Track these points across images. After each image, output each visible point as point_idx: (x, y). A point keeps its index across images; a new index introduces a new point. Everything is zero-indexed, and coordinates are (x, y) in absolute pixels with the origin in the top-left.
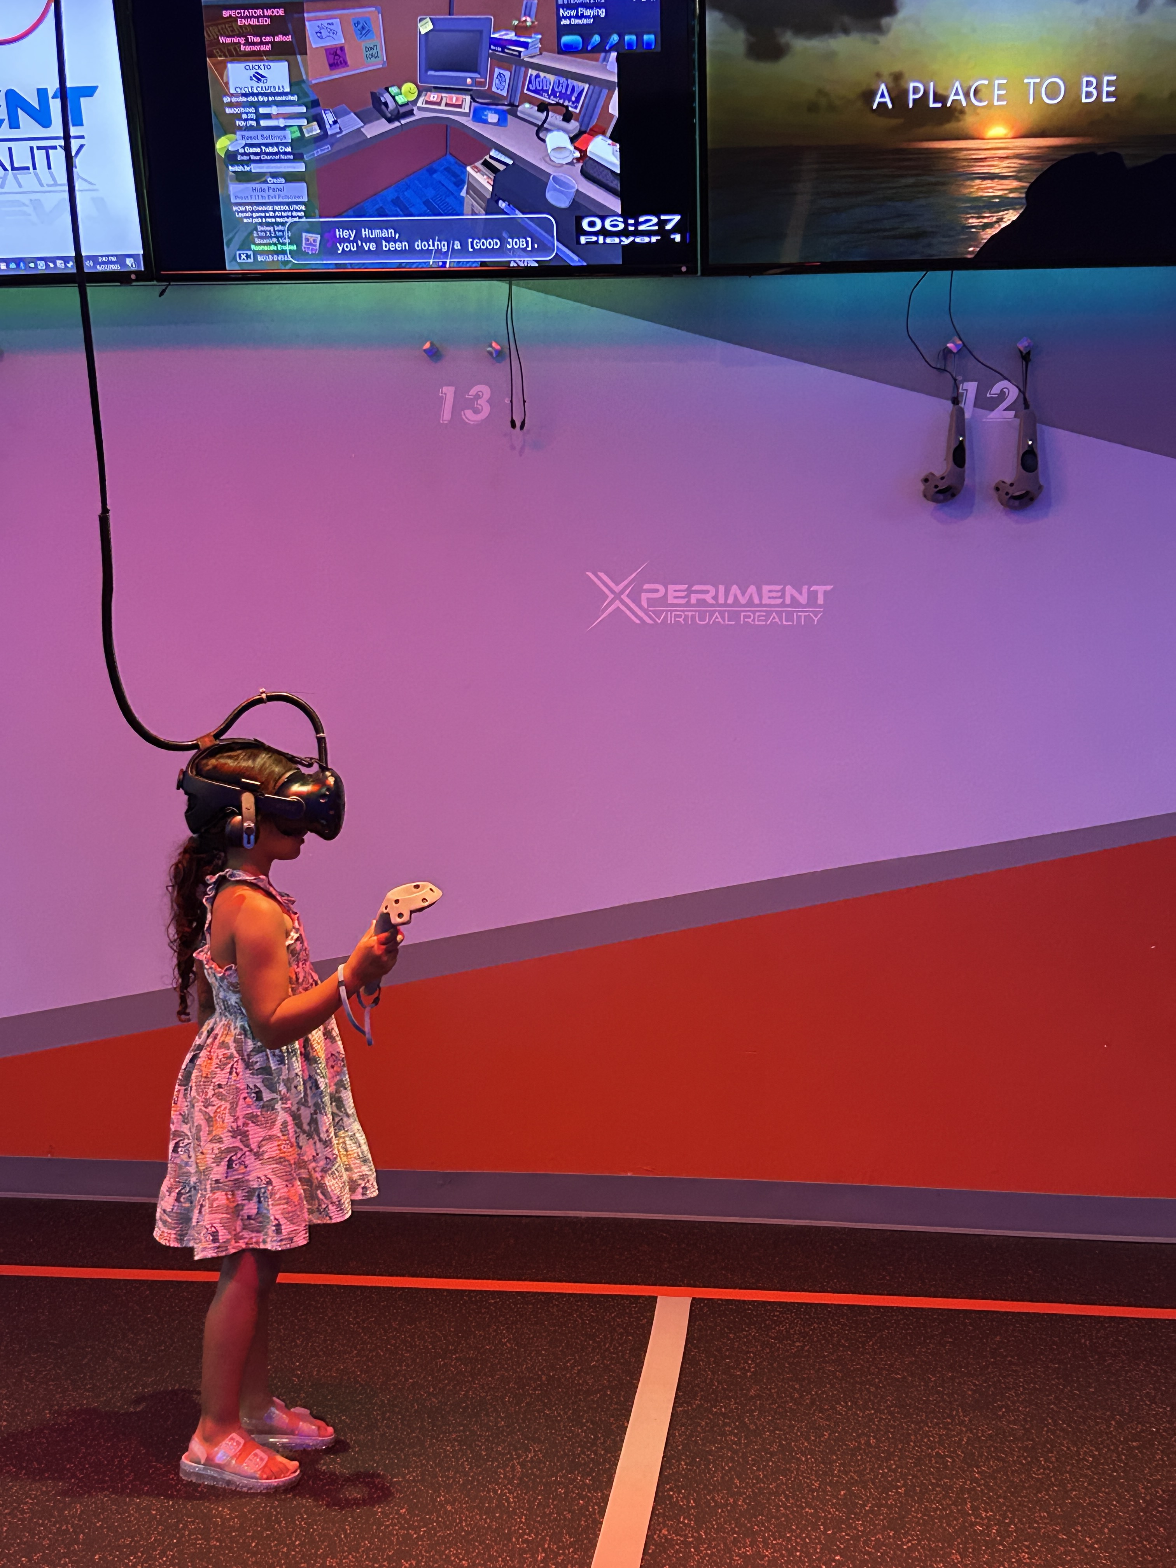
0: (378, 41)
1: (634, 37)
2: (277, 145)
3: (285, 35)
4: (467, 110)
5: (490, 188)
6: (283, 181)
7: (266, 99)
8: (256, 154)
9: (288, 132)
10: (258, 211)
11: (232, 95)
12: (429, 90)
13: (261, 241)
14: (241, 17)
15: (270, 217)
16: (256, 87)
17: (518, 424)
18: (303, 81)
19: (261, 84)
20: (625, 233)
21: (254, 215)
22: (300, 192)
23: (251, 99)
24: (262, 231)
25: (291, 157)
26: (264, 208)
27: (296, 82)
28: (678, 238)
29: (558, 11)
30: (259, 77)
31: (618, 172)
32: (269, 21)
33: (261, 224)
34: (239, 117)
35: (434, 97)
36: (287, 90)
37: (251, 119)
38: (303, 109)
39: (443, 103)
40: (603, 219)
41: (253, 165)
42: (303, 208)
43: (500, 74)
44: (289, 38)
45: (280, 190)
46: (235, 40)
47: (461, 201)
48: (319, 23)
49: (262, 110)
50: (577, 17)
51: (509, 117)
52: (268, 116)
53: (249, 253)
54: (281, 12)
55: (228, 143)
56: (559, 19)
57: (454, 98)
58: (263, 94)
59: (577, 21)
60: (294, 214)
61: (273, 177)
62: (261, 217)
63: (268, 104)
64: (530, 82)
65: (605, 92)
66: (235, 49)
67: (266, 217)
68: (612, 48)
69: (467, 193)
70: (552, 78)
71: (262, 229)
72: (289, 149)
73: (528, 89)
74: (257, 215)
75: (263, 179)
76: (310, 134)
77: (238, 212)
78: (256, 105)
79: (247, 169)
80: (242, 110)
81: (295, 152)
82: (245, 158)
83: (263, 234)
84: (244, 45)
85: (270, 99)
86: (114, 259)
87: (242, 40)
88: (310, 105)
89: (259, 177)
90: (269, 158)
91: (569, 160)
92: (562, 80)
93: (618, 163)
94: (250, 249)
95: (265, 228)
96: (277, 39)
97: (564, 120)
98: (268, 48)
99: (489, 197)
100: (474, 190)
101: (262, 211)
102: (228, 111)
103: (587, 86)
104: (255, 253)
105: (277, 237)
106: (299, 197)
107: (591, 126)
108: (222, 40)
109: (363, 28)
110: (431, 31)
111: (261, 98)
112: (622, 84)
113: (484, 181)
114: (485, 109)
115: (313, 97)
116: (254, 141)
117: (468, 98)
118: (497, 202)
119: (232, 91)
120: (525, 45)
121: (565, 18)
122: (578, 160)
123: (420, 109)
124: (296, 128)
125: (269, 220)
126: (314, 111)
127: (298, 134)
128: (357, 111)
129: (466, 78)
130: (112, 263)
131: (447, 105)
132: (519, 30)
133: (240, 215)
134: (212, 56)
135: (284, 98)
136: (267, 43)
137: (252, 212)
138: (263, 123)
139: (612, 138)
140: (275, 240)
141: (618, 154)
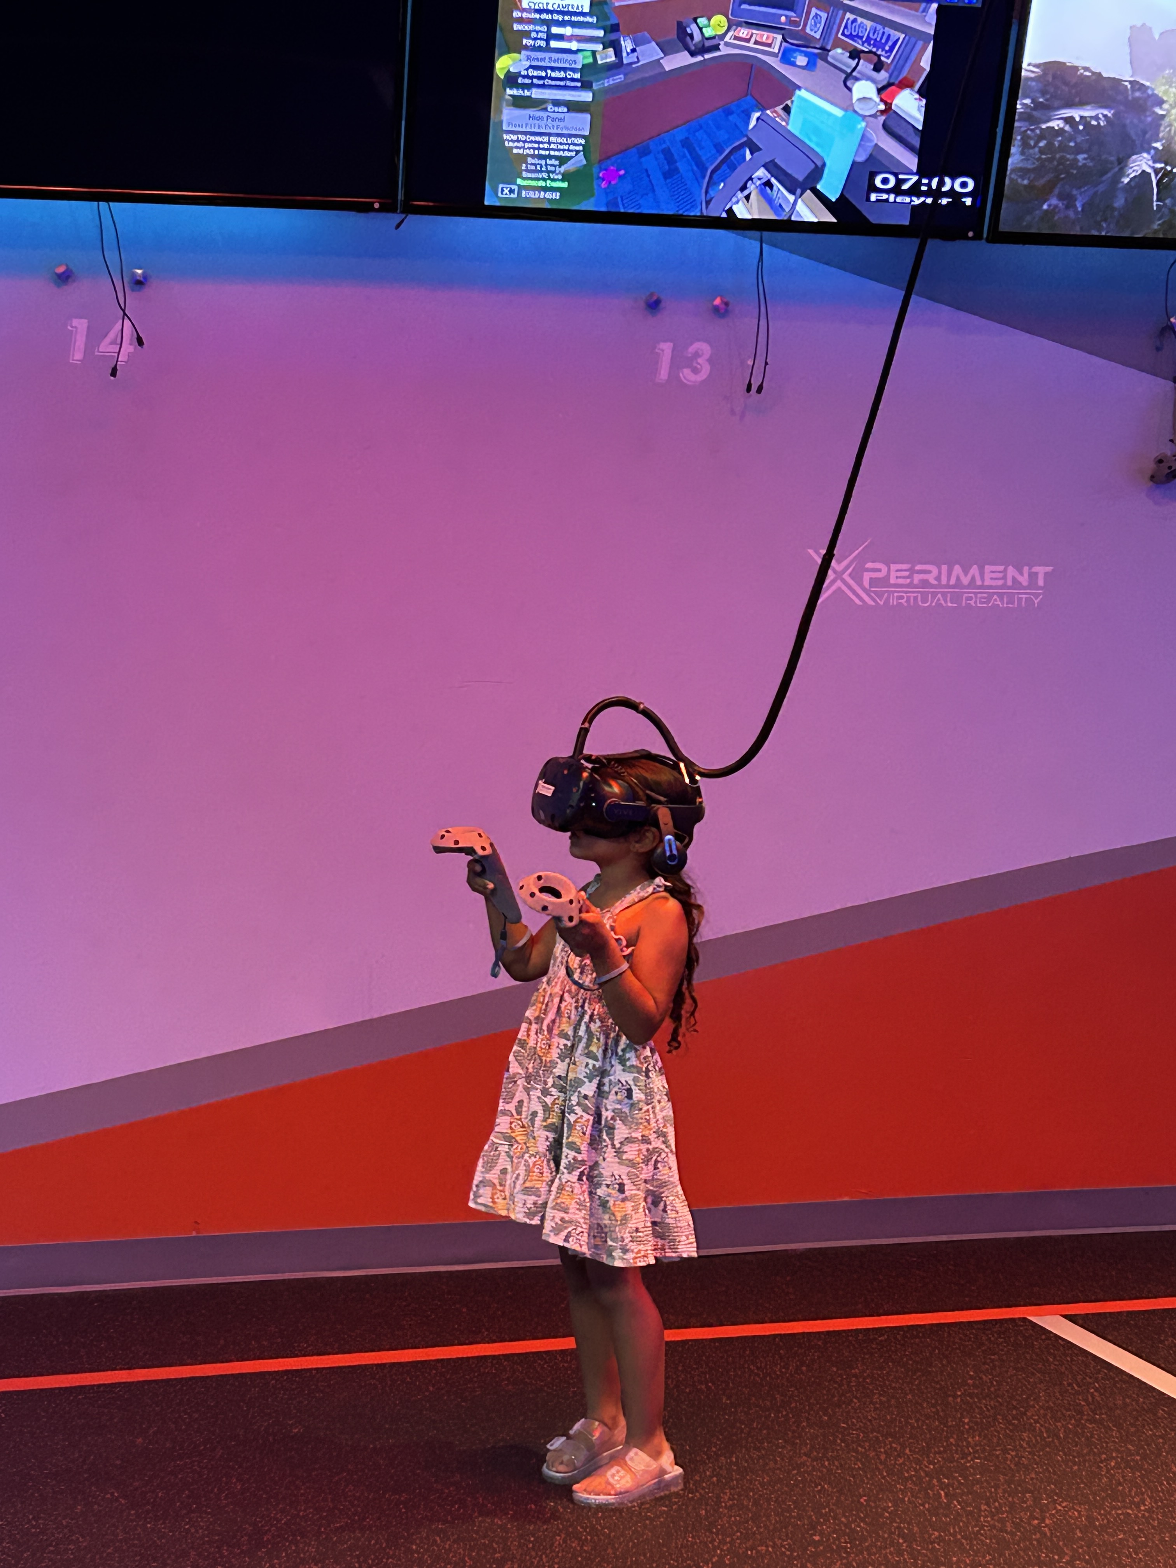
2: (565, 69)
4: (776, 50)
6: (565, 110)
7: (560, 18)
8: (540, 78)
9: (580, 55)
10: (531, 142)
11: (524, 10)
12: (739, 24)
13: (530, 175)
15: (543, 149)
17: (754, 388)
20: (917, 192)
21: (527, 145)
22: (582, 123)
23: (544, 16)
24: (532, 164)
25: (579, 84)
26: (538, 138)
28: (968, 201)
31: (920, 128)
33: (533, 156)
34: (527, 34)
35: (744, 32)
36: (586, 9)
37: (541, 39)
38: (601, 33)
39: (753, 40)
40: (897, 175)
41: (534, 90)
42: (583, 142)
43: (816, 14)
45: (560, 120)
49: (555, 30)
51: (819, 61)
52: (560, 37)
55: (511, 62)
57: (765, 36)
58: (558, 12)
60: (572, 147)
61: (554, 105)
62: (534, 149)
63: (562, 24)
64: (846, 27)
65: (920, 43)
67: (539, 149)
70: (869, 24)
71: (533, 161)
72: (577, 76)
73: (843, 34)
74: (530, 145)
75: (543, 106)
76: (604, 61)
77: (509, 141)
78: (549, 23)
79: (527, 93)
80: (531, 27)
81: (585, 79)
82: (527, 81)
83: (533, 168)
85: (567, 18)
88: (608, 30)
89: (539, 104)
90: (553, 83)
91: (873, 112)
92: (879, 27)
93: (921, 118)
94: (515, 184)
95: (536, 161)
97: (874, 69)
101: (536, 142)
102: (516, 27)
103: (903, 36)
104: (520, 187)
105: (549, 172)
106: (580, 130)
107: (901, 77)
111: (556, 17)
112: (936, 37)
114: (795, 51)
115: (614, 21)
116: (539, 64)
117: (779, 37)
119: (525, 5)
122: (882, 112)
123: (727, 44)
124: (589, 53)
125: (543, 152)
126: (613, 36)
127: (590, 60)
128: (660, 40)
129: (780, 16)
131: (756, 43)
133: (511, 144)
135: (581, 19)
137: (525, 142)
138: (554, 44)
139: (919, 92)
140: (545, 175)
141: (923, 109)
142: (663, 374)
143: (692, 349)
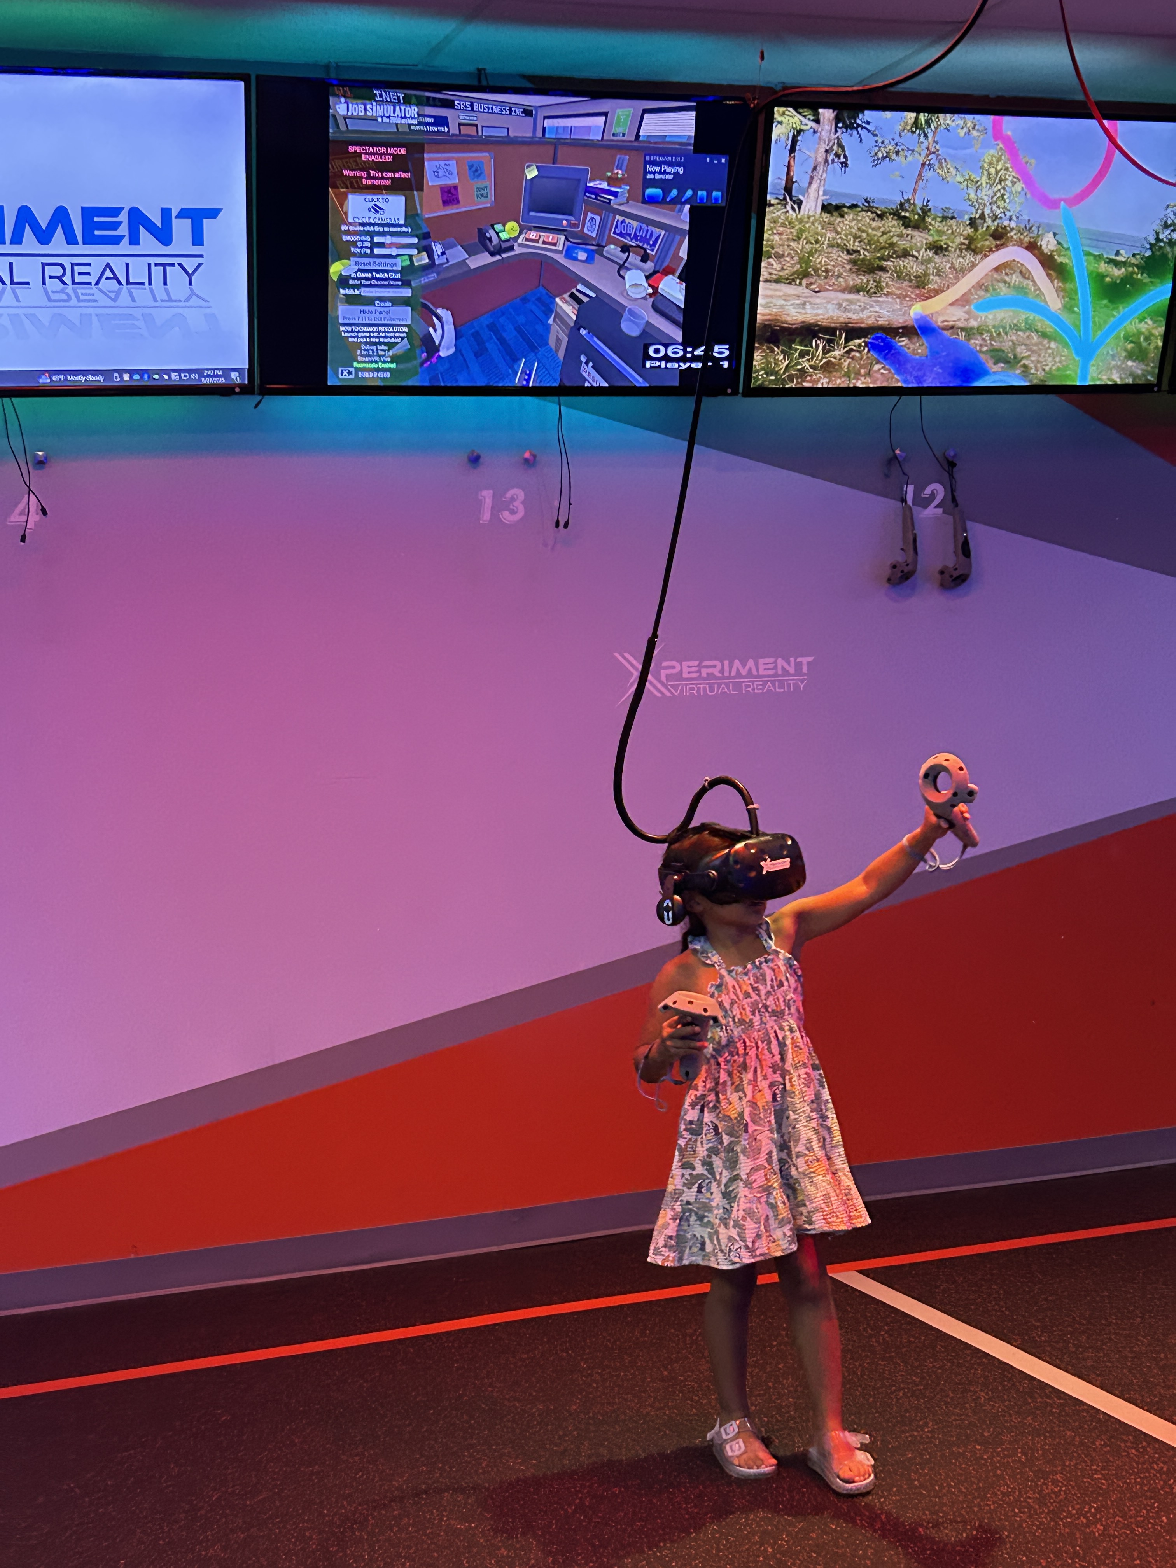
0: (488, 183)
1: (705, 193)
2: (387, 271)
3: (405, 172)
4: (561, 248)
5: (574, 318)
6: (390, 304)
7: (381, 229)
8: (367, 279)
9: (399, 259)
10: (364, 332)
11: (350, 224)
12: (530, 229)
13: (363, 359)
14: (366, 153)
15: (374, 337)
16: (373, 218)
17: (562, 524)
18: (417, 215)
19: (378, 216)
20: (683, 359)
21: (360, 335)
22: (405, 314)
23: (367, 228)
24: (365, 350)
25: (400, 283)
26: (370, 329)
27: (411, 215)
28: (726, 364)
29: (645, 168)
30: (377, 209)
31: (683, 306)
32: (391, 158)
33: (366, 343)
34: (354, 244)
35: (533, 235)
36: (402, 222)
37: (366, 247)
38: (415, 240)
39: (541, 241)
40: (666, 346)
41: (363, 289)
42: (406, 329)
43: (592, 218)
44: (408, 175)
45: (388, 313)
46: (358, 173)
47: (548, 328)
48: (437, 163)
49: (377, 239)
50: (660, 173)
51: (597, 256)
52: (382, 245)
53: (351, 369)
54: (403, 151)
55: (342, 267)
56: (646, 173)
57: (551, 237)
58: (379, 225)
59: (663, 177)
60: (397, 335)
61: (381, 301)
62: (366, 337)
63: (383, 234)
64: (617, 227)
65: (678, 238)
66: (357, 182)
67: (370, 337)
68: (686, 202)
69: (554, 320)
70: (635, 224)
71: (366, 348)
72: (398, 276)
73: (614, 233)
75: (371, 302)
76: (420, 263)
77: (345, 332)
78: (372, 234)
79: (357, 292)
80: (357, 238)
81: (404, 278)
82: (357, 282)
83: (366, 353)
84: (366, 179)
85: (386, 229)
86: (220, 373)
87: (364, 174)
88: (421, 237)
89: (368, 300)
90: (379, 283)
91: (643, 295)
92: (644, 226)
93: (683, 298)
94: (352, 366)
95: (368, 347)
96: (397, 175)
97: (642, 261)
98: (389, 183)
99: (572, 324)
100: (561, 318)
101: (367, 332)
102: (344, 238)
103: (663, 232)
104: (357, 370)
105: (379, 356)
106: (403, 320)
107: (663, 267)
108: (345, 172)
109: (476, 170)
110: (537, 176)
111: (377, 229)
112: (690, 232)
113: (569, 310)
114: (576, 248)
115: (425, 230)
116: (366, 267)
117: (563, 238)
118: (579, 330)
119: (351, 220)
120: (615, 194)
121: (651, 173)
122: (650, 295)
123: (520, 245)
124: (407, 257)
125: (374, 340)
126: (425, 243)
127: (408, 263)
128: (465, 244)
129: (562, 220)
130: (217, 376)
131: (544, 242)
132: (612, 181)
133: (347, 334)
134: (335, 187)
135: (399, 229)
136: (387, 179)
137: (358, 332)
138: (376, 251)
139: (679, 277)
140: (377, 358)
141: (684, 291)
142: (486, 516)
143: (509, 494)
